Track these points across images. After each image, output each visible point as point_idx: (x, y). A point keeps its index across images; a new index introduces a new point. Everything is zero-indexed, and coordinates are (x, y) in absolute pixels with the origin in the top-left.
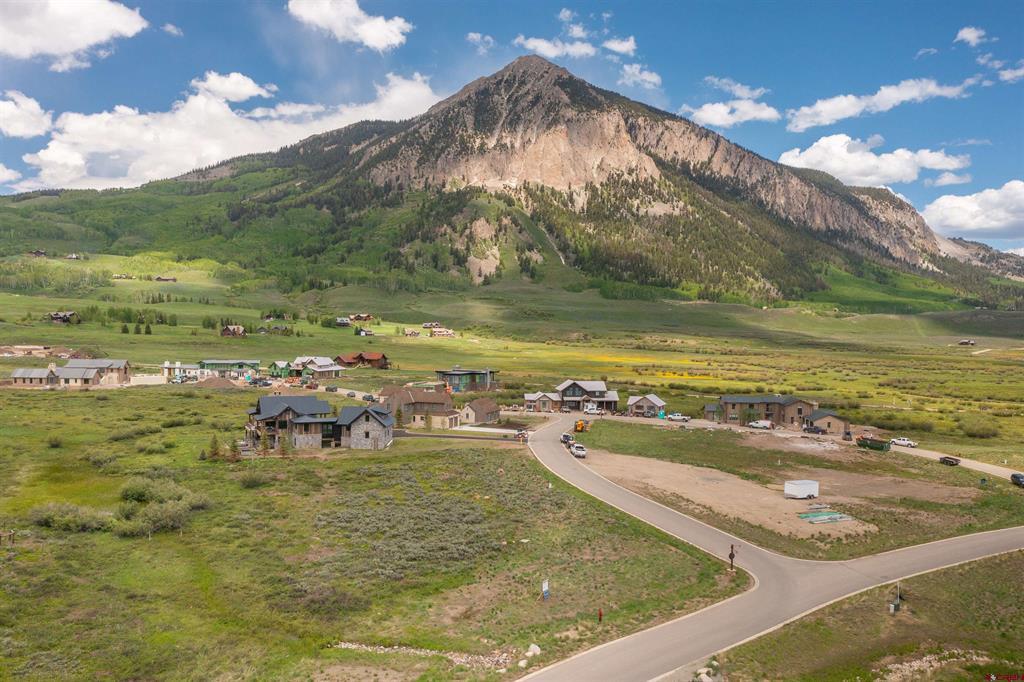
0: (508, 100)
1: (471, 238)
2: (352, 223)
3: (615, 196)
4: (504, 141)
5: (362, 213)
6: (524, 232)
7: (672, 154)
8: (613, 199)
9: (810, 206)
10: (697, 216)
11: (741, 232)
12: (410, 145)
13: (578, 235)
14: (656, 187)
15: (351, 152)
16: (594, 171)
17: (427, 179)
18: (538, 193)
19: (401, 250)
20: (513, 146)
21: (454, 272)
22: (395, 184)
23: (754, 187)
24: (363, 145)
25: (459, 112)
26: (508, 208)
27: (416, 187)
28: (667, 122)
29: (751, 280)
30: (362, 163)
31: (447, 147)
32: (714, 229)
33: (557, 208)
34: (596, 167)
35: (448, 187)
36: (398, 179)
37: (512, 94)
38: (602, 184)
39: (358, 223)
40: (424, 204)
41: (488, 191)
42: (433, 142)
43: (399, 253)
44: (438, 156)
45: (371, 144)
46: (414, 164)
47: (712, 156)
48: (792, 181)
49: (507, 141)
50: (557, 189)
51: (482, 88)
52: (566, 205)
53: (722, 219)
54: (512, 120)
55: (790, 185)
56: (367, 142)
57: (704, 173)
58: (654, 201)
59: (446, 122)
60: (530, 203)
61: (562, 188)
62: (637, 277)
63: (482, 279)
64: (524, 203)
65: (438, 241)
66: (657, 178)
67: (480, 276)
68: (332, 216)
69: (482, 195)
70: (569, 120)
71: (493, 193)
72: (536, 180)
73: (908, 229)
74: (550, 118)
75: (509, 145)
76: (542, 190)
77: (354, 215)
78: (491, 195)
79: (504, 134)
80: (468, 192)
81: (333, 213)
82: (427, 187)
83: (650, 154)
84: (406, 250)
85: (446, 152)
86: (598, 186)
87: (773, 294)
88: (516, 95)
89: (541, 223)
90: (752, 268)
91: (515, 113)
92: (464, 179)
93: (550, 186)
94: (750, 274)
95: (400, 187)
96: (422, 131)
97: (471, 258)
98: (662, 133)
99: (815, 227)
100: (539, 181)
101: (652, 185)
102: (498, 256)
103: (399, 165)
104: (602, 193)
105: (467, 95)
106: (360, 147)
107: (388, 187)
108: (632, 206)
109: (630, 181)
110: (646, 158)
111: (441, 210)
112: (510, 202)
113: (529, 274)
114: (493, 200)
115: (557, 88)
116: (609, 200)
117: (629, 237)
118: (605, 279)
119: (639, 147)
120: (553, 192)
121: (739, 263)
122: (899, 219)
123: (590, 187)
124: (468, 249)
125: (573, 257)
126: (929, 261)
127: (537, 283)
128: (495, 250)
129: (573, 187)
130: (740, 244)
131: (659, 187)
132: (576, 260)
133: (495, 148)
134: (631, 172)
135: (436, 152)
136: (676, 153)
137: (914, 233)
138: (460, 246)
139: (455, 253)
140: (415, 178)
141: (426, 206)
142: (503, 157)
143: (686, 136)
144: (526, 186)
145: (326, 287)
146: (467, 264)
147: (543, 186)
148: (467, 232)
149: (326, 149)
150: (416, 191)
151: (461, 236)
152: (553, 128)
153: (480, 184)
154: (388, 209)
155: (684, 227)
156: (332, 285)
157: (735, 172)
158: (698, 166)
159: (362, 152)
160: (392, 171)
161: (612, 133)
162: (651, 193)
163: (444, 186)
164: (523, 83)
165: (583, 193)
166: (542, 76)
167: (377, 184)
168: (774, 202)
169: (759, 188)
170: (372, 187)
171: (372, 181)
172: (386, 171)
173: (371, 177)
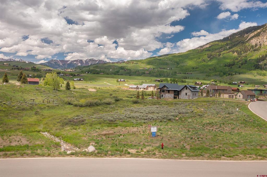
2: (243, 56)
5: (247, 53)
12: (264, 31)
19: (260, 64)
22: (258, 44)
30: (248, 39)
36: (260, 42)
43: (259, 64)
56: (250, 33)
68: (237, 55)
77: (244, 54)
95: (260, 45)
103: (260, 38)
107: (256, 45)
140: (266, 41)
145: (234, 75)
154: (256, 51)
159: (248, 36)
160: (258, 40)
167: (253, 44)
170: (251, 45)
171: (251, 44)
172: (256, 40)
173: (251, 43)
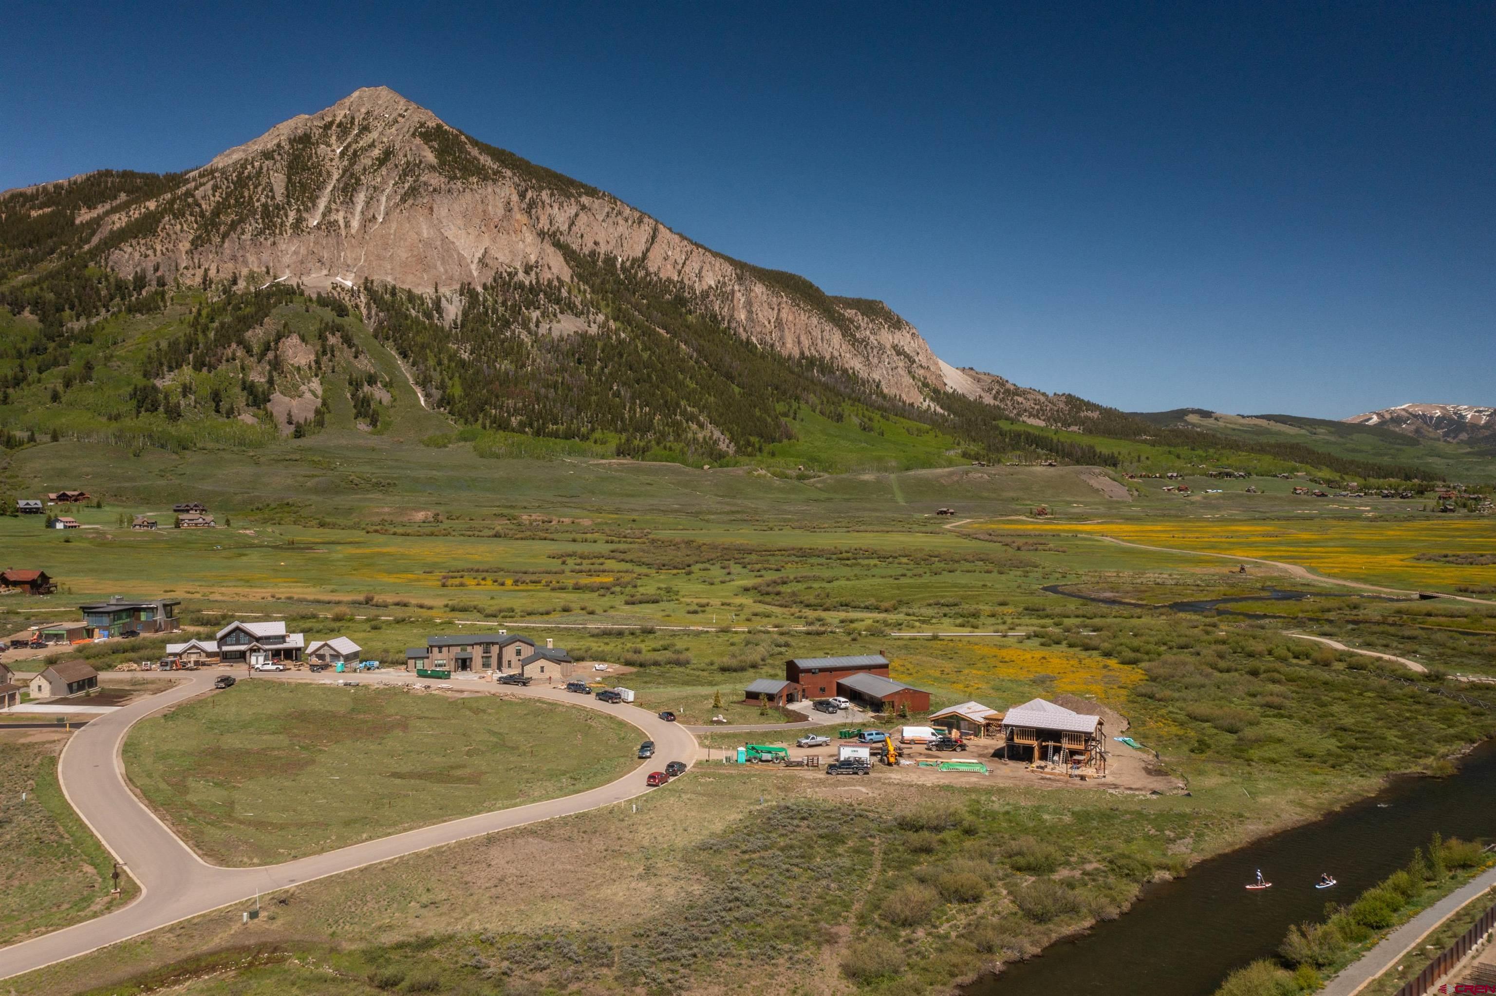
0: (343, 154)
1: (277, 365)
2: (73, 337)
3: (504, 303)
4: (333, 217)
5: (94, 321)
6: (362, 357)
7: (590, 245)
8: (501, 309)
9: (779, 324)
10: (623, 335)
11: (683, 360)
12: (179, 215)
13: (446, 362)
14: (564, 293)
15: (78, 222)
16: (473, 267)
17: (206, 270)
18: (387, 297)
19: (158, 383)
20: (347, 225)
21: (247, 418)
22: (151, 276)
23: (705, 295)
24: (100, 210)
25: (261, 168)
26: (338, 320)
27: (189, 282)
28: (585, 200)
29: (694, 427)
30: (95, 240)
31: (242, 220)
32: (645, 355)
33: (416, 321)
34: (476, 261)
35: (242, 284)
36: (156, 269)
37: (349, 145)
38: (485, 287)
39: (86, 337)
40: (199, 313)
41: (306, 293)
42: (216, 213)
43: (154, 388)
44: (224, 236)
45: (114, 210)
46: (184, 246)
47: (648, 250)
48: (756, 289)
49: (340, 217)
50: (417, 291)
51: (300, 132)
52: (429, 316)
53: (656, 340)
54: (346, 185)
55: (752, 294)
56: (107, 206)
57: (636, 273)
58: (562, 312)
59: (241, 182)
60: (373, 312)
61: (426, 291)
62: (531, 426)
63: (292, 428)
64: (364, 312)
65: (222, 367)
66: (567, 278)
67: (290, 423)
68: (40, 326)
69: (297, 298)
70: (435, 190)
71: (314, 296)
72: (384, 276)
73: (907, 356)
74: (407, 185)
75: (341, 223)
76: (393, 293)
77: (77, 325)
78: (311, 300)
79: (333, 206)
80: (274, 294)
81: (41, 321)
82: (206, 282)
83: (557, 245)
84: (167, 382)
85: (239, 230)
86: (479, 289)
87: (723, 446)
88: (354, 146)
89: (391, 343)
90: (695, 410)
91: (352, 175)
92: (268, 273)
93: (406, 287)
94: (692, 418)
95: (161, 283)
96: (198, 194)
97: (276, 396)
98: (577, 215)
99: (785, 353)
100: (389, 279)
101: (559, 290)
102: (320, 392)
103: (158, 247)
104: (485, 300)
105: (275, 142)
106: (94, 214)
107: (140, 282)
108: (530, 319)
109: (527, 283)
110: (550, 249)
111: (228, 319)
112: (341, 311)
113: (368, 420)
114: (314, 307)
115: (418, 141)
116: (495, 311)
117: (523, 366)
118: (484, 427)
119: (542, 234)
120: (411, 297)
121: (678, 405)
122: (896, 342)
123: (466, 290)
124: (271, 382)
125: (437, 394)
126: (932, 399)
127: (380, 433)
128: (315, 384)
129: (443, 290)
130: (680, 377)
131: (569, 292)
132: (442, 399)
133: (318, 227)
134: (528, 270)
135: (222, 229)
136: (596, 243)
137: (914, 361)
138: (257, 377)
139: (249, 388)
140: (186, 268)
141: (204, 313)
142: (332, 240)
143: (610, 220)
144: (368, 286)
145: (21, 443)
146: (269, 405)
147: (394, 288)
148: (270, 355)
149: (34, 214)
150: (189, 288)
151: (259, 362)
152: (410, 201)
153: (294, 282)
154: (138, 315)
155: (603, 351)
156: (32, 439)
157: (679, 272)
158: (628, 264)
159: (97, 222)
160: (146, 256)
161: (501, 212)
162: (558, 301)
163: (235, 282)
164: (365, 129)
165: (456, 298)
166: (396, 121)
167: (122, 275)
168: (732, 316)
169: (712, 297)
170: (112, 280)
171: (113, 270)
172: (137, 255)
173: (110, 264)
